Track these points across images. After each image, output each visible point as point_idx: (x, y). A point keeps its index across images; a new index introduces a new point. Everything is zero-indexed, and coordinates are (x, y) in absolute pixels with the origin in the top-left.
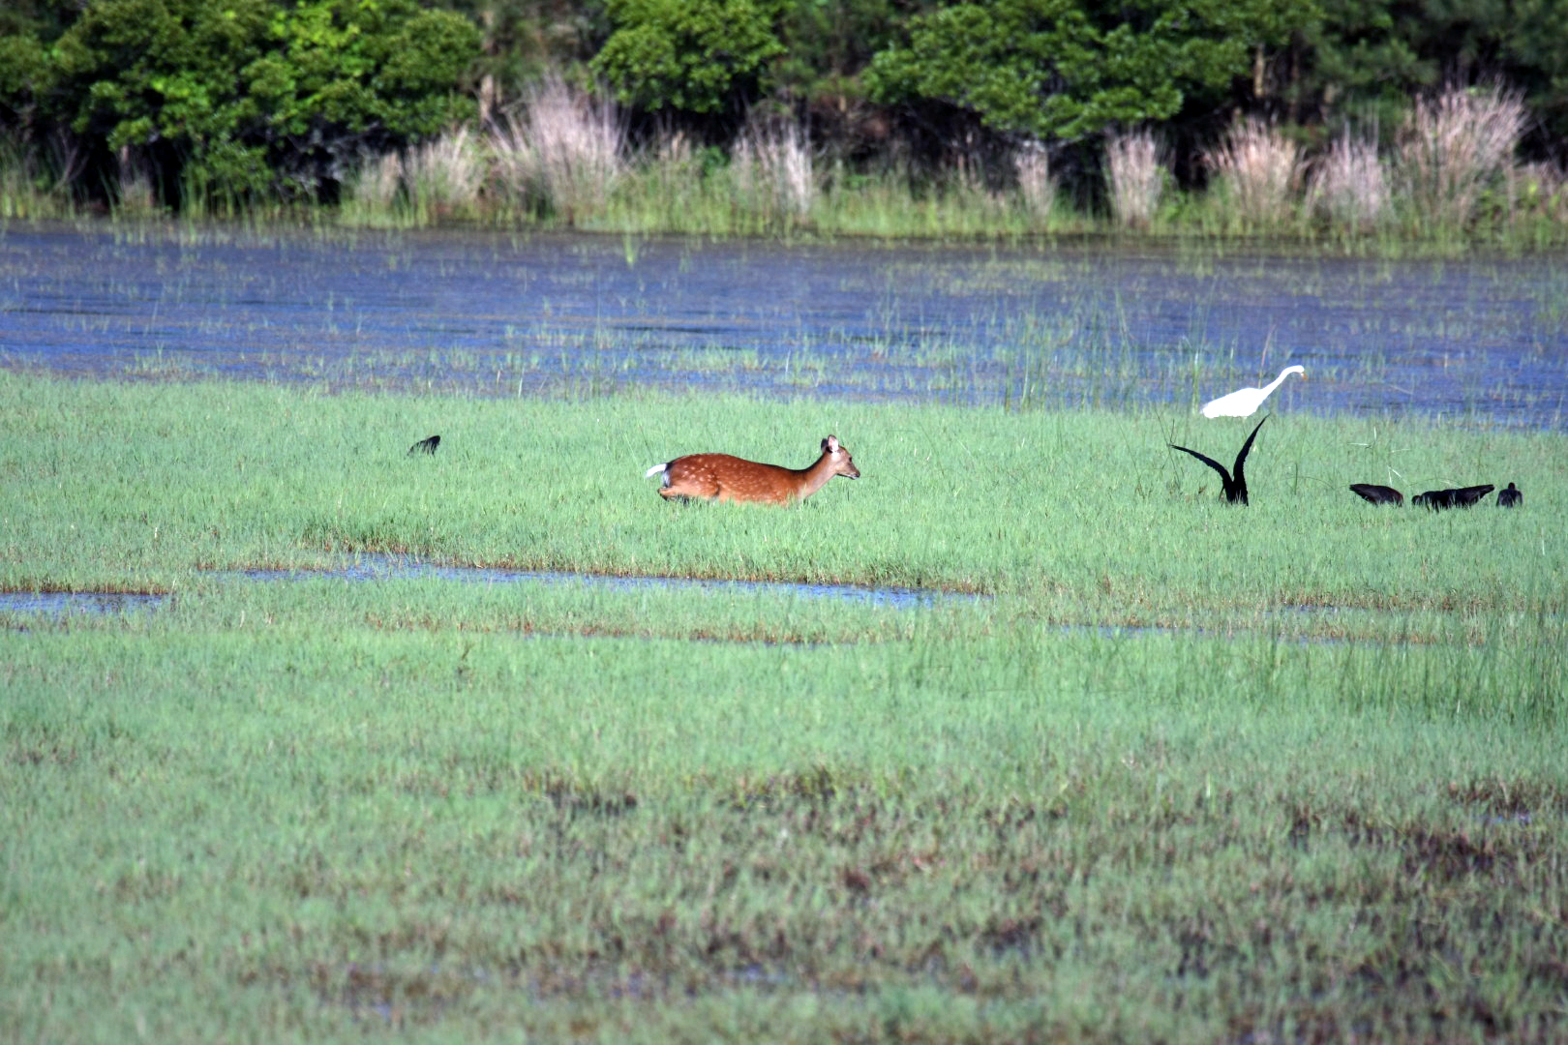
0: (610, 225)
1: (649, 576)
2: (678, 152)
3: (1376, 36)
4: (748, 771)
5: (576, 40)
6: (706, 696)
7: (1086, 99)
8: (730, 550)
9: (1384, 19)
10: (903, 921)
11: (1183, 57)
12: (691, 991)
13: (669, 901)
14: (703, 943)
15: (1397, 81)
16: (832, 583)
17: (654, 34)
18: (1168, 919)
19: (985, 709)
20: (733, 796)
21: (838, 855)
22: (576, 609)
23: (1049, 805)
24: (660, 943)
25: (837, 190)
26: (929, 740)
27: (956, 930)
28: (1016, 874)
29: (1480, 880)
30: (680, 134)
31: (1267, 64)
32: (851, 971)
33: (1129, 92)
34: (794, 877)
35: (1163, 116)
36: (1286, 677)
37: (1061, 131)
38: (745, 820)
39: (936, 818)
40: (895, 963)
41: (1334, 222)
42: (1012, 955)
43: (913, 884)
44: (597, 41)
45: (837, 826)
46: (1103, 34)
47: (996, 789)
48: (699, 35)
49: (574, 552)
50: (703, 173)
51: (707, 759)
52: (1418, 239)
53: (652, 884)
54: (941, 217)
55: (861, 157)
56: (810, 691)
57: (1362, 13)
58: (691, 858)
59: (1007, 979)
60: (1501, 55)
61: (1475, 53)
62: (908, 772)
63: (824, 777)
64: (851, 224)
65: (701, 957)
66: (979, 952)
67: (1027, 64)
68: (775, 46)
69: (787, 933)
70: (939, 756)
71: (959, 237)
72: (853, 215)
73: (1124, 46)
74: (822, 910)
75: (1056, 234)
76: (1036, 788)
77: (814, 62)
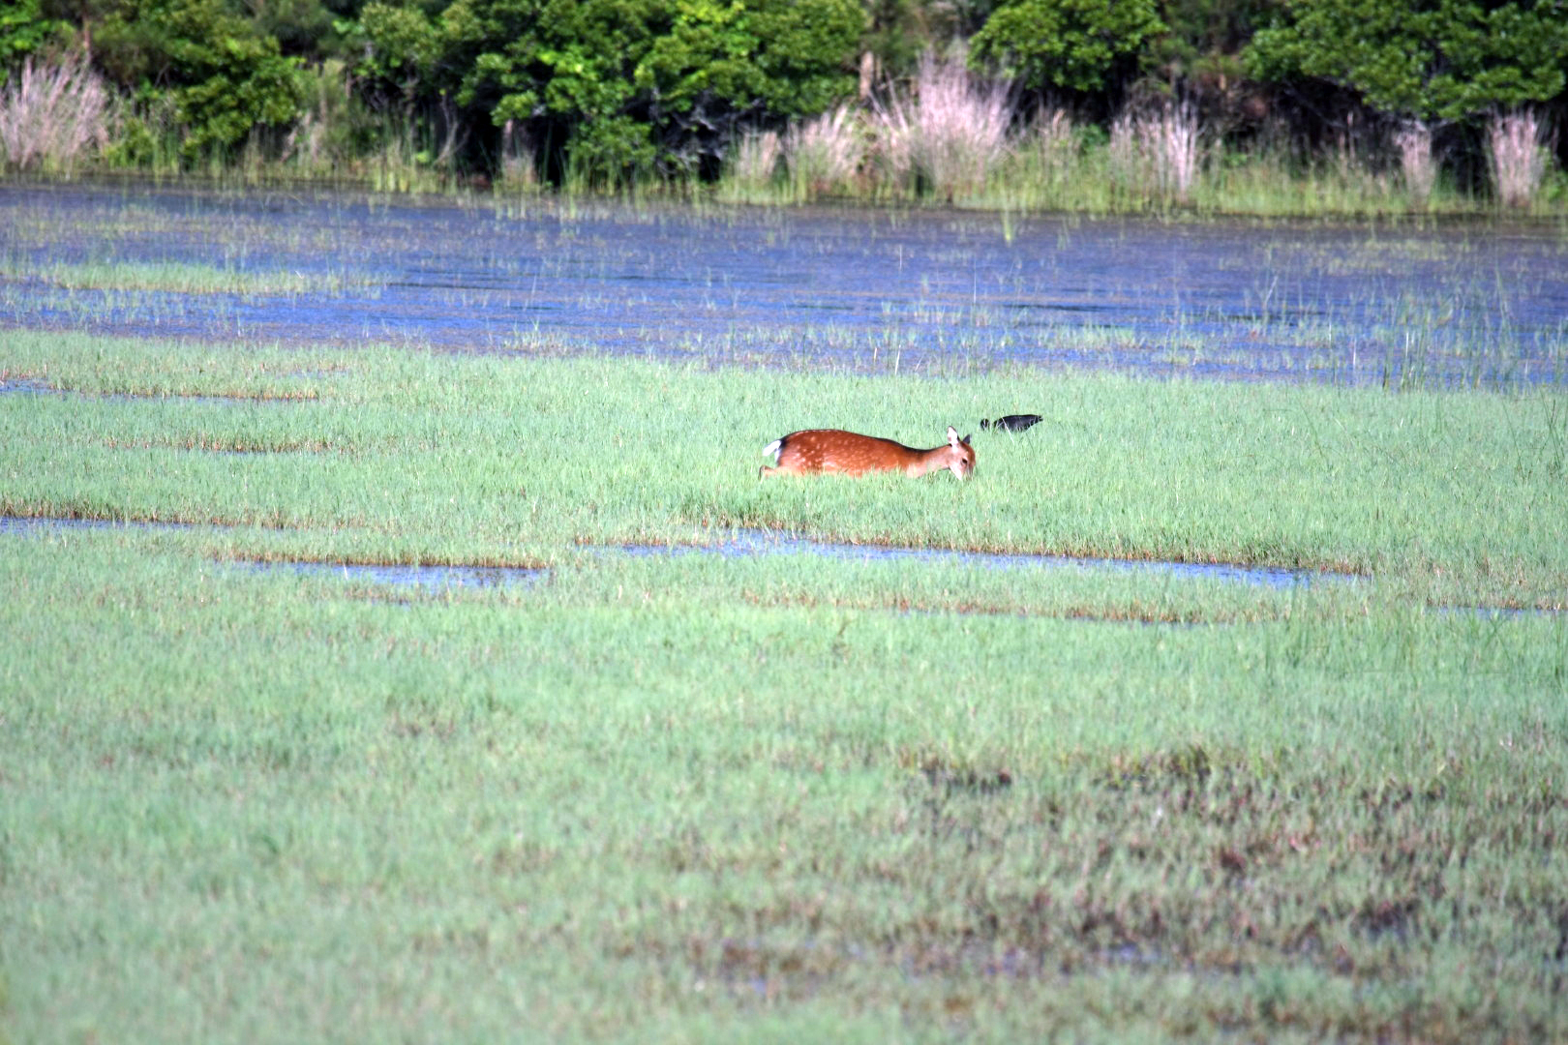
0: (989, 203)
1: (1026, 554)
2: (1058, 129)
4: (1123, 750)
5: (956, 17)
6: (1081, 674)
7: (1467, 80)
8: (1106, 528)
10: (1278, 902)
11: (1566, 36)
12: (1066, 969)
13: (1043, 880)
14: (1077, 922)
16: (1209, 562)
17: (1037, 13)
18: (1548, 904)
19: (1360, 690)
20: (1109, 775)
21: (1213, 835)
22: (953, 585)
23: (1426, 787)
24: (1035, 921)
25: (1215, 168)
26: (1306, 720)
27: (1332, 911)
28: (1393, 856)
30: (1060, 113)
32: (1226, 951)
33: (1512, 73)
34: (1169, 856)
35: (1543, 96)
37: (1441, 112)
38: (1120, 799)
39: (1312, 798)
40: (1270, 944)
42: (1389, 937)
43: (1289, 864)
44: (978, 19)
45: (1212, 806)
46: (1486, 14)
47: (1373, 770)
48: (1083, 12)
49: (950, 529)
50: (1082, 152)
51: (1082, 737)
53: (1027, 861)
54: (1321, 196)
55: (1243, 134)
56: (1187, 669)
58: (1065, 835)
59: (1383, 960)
62: (1284, 752)
63: (1199, 757)
64: (1230, 203)
65: (1075, 935)
66: (1356, 934)
67: (1412, 45)
68: (1157, 25)
69: (1163, 913)
70: (1315, 737)
71: (1338, 216)
72: (1232, 194)
73: (1510, 24)
74: (1196, 890)
75: (1437, 214)
76: (1413, 769)
77: (1195, 40)
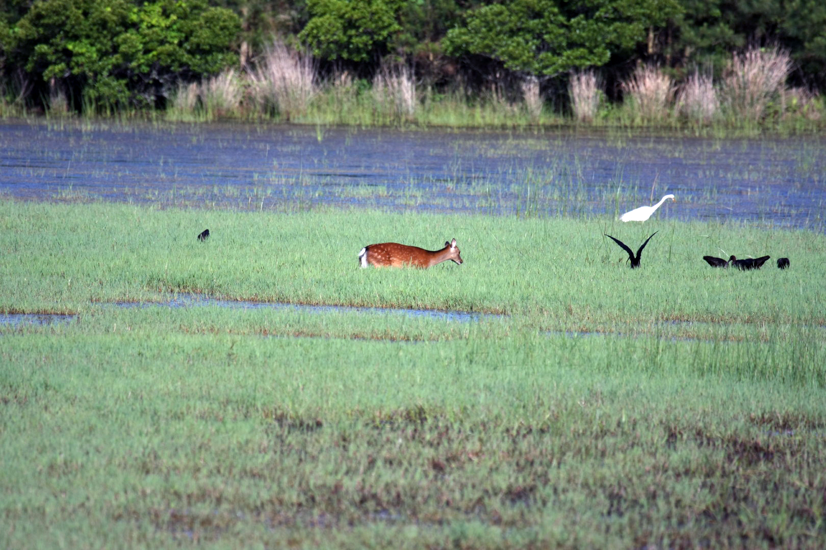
0: (309, 120)
1: (329, 305)
2: (345, 82)
3: (712, 21)
4: (381, 409)
5: (291, 23)
6: (359, 368)
7: (559, 55)
8: (372, 291)
9: (717, 12)
10: (463, 487)
11: (611, 32)
12: (351, 523)
13: (339, 477)
14: (357, 498)
15: (723, 45)
16: (425, 309)
17: (332, 20)
18: (602, 486)
19: (506, 375)
20: (373, 421)
21: (428, 452)
22: (291, 322)
23: (539, 426)
24: (335, 498)
25: (428, 102)
26: (477, 391)
27: (491, 491)
28: (522, 462)
29: (766, 465)
30: (346, 73)
31: (655, 36)
32: (435, 513)
33: (581, 51)
34: (405, 464)
35: (599, 64)
36: (665, 359)
37: (546, 71)
38: (380, 434)
39: (480, 433)
40: (458, 509)
41: (690, 118)
42: (520, 505)
43: (468, 467)
44: (302, 24)
45: (428, 437)
46: (569, 20)
47: (512, 417)
48: (356, 20)
49: (289, 292)
50: (358, 94)
51: (359, 401)
52: (735, 128)
53: (331, 467)
54: (482, 116)
55: (441, 85)
56: (414, 365)
57: (705, 9)
58: (351, 454)
59: (518, 517)
60: (778, 31)
61: (764, 31)
62: (465, 408)
63: (421, 411)
64: (435, 120)
65: (356, 506)
66: (503, 503)
67: (528, 36)
68: (396, 26)
69: (402, 493)
70: (482, 400)
71: (492, 127)
72: (437, 115)
73: (581, 26)
74: (420, 481)
75: (544, 125)
76: (533, 417)
77: (416, 35)
